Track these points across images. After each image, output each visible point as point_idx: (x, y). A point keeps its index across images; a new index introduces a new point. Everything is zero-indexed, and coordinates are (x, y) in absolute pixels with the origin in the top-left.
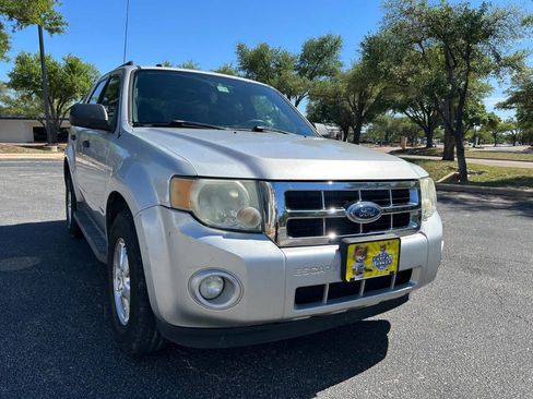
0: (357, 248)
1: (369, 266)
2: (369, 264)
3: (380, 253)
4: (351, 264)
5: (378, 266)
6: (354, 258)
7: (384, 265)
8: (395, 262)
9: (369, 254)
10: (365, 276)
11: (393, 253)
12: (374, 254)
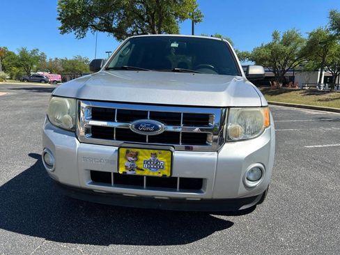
0: (127, 152)
1: (141, 166)
2: (140, 164)
3: (151, 158)
4: (123, 162)
5: (150, 168)
6: (126, 158)
7: (157, 169)
8: (167, 168)
9: (140, 157)
10: (138, 173)
11: (164, 161)
12: (146, 158)
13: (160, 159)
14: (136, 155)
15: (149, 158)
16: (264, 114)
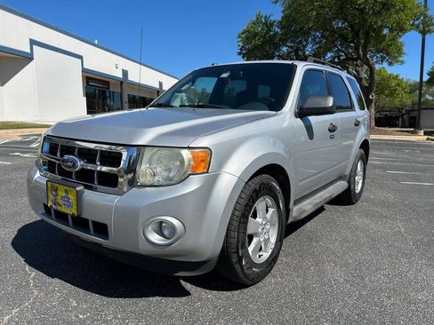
0: (52, 186)
1: (60, 202)
2: (59, 199)
4: (50, 195)
5: (65, 205)
6: (52, 192)
9: (59, 192)
10: (59, 208)
11: (72, 198)
12: (61, 193)
13: (70, 196)
14: (56, 190)
15: (64, 194)
16: (190, 156)
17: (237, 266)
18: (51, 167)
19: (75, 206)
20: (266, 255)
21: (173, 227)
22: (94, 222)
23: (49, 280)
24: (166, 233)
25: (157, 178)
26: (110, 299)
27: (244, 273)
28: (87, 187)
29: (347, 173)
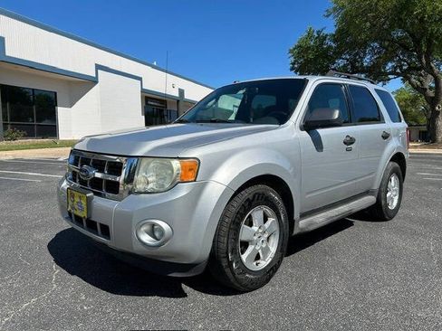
0: (71, 193)
1: (76, 207)
2: (75, 204)
3: (79, 200)
6: (70, 198)
7: (81, 210)
9: (75, 199)
10: (75, 213)
11: (84, 203)
12: (77, 200)
13: (82, 202)
14: (73, 197)
16: (179, 165)
17: (227, 270)
18: (74, 176)
19: (85, 210)
20: (263, 264)
21: (161, 230)
22: (101, 225)
23: (68, 276)
24: (157, 234)
25: (151, 186)
26: (114, 296)
27: (236, 279)
28: (96, 194)
29: (376, 187)
